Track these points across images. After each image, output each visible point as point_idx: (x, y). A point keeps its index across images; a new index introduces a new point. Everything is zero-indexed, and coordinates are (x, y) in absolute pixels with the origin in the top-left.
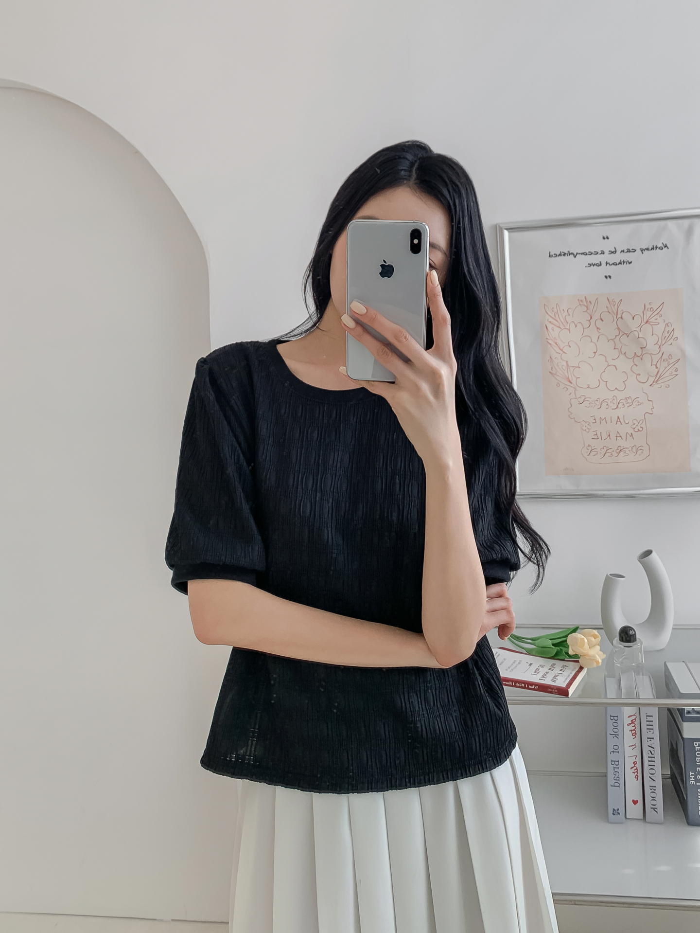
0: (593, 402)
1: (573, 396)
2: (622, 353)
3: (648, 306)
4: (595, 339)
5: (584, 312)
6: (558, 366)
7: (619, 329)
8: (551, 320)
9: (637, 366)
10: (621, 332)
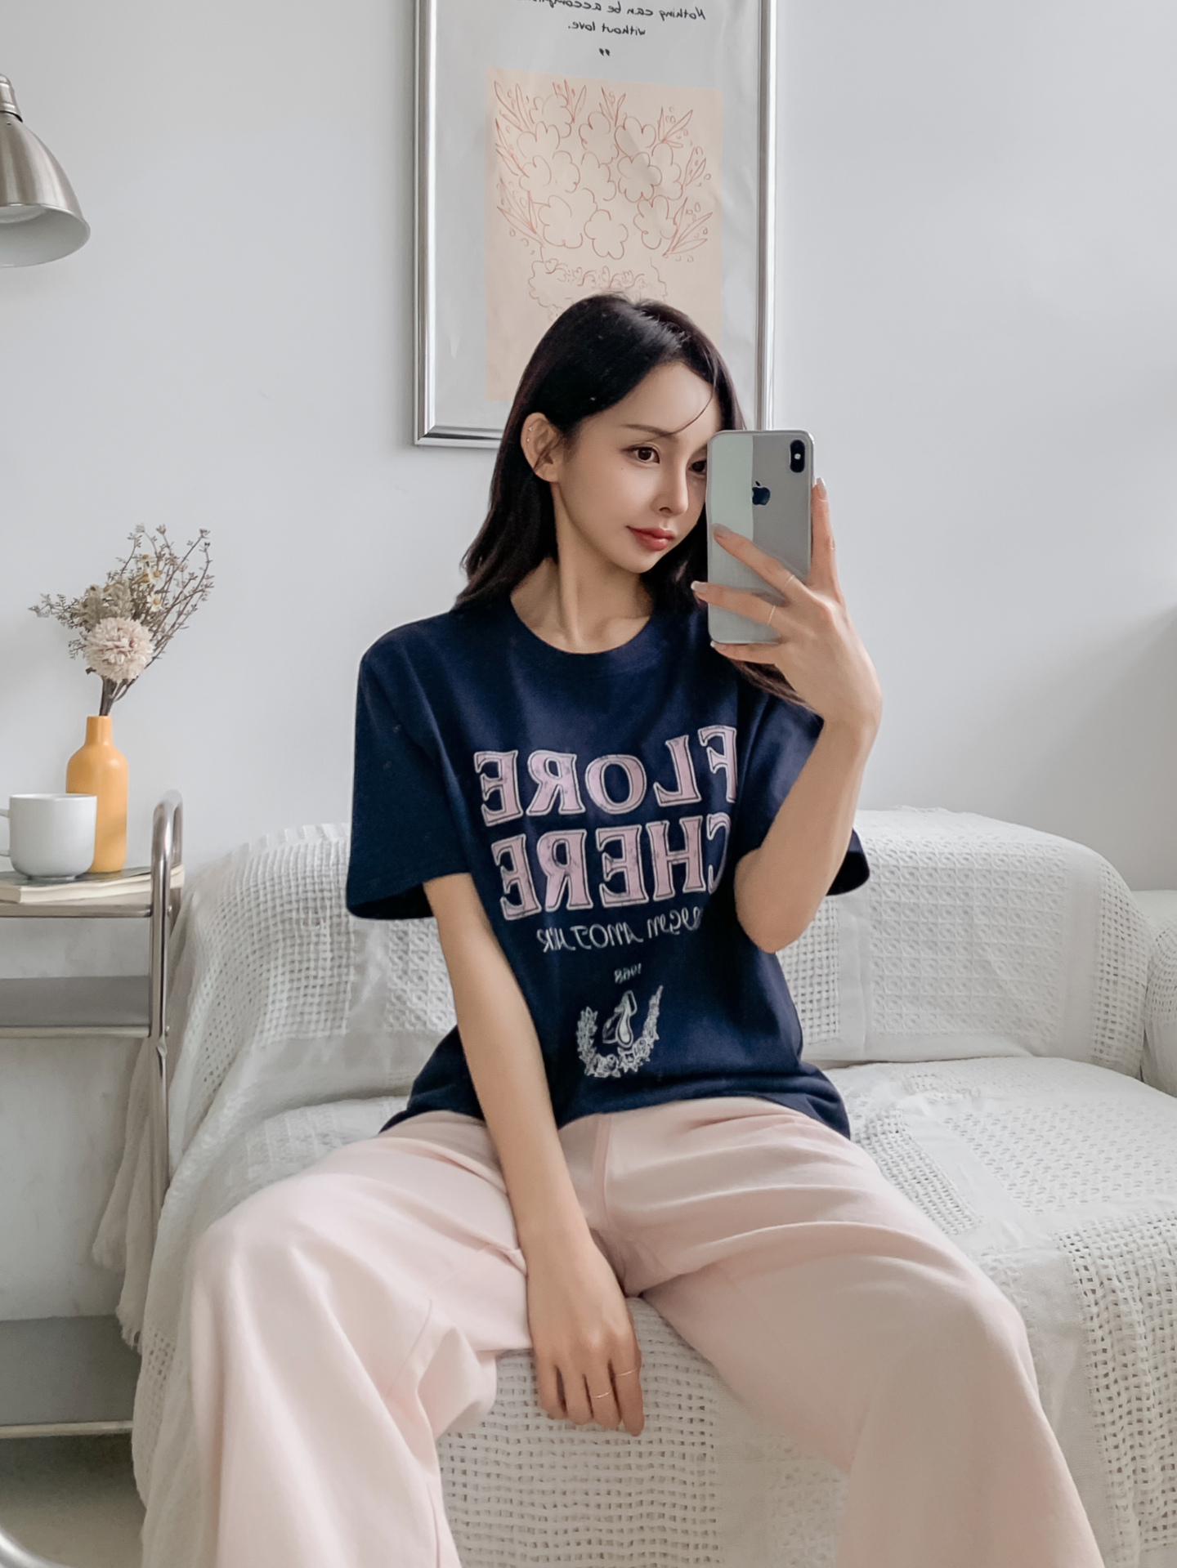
0: (570, 273)
1: (537, 256)
2: (619, 190)
3: (666, 113)
4: (577, 160)
5: (561, 107)
6: (514, 198)
7: (617, 146)
8: (504, 110)
9: (643, 216)
10: (620, 152)
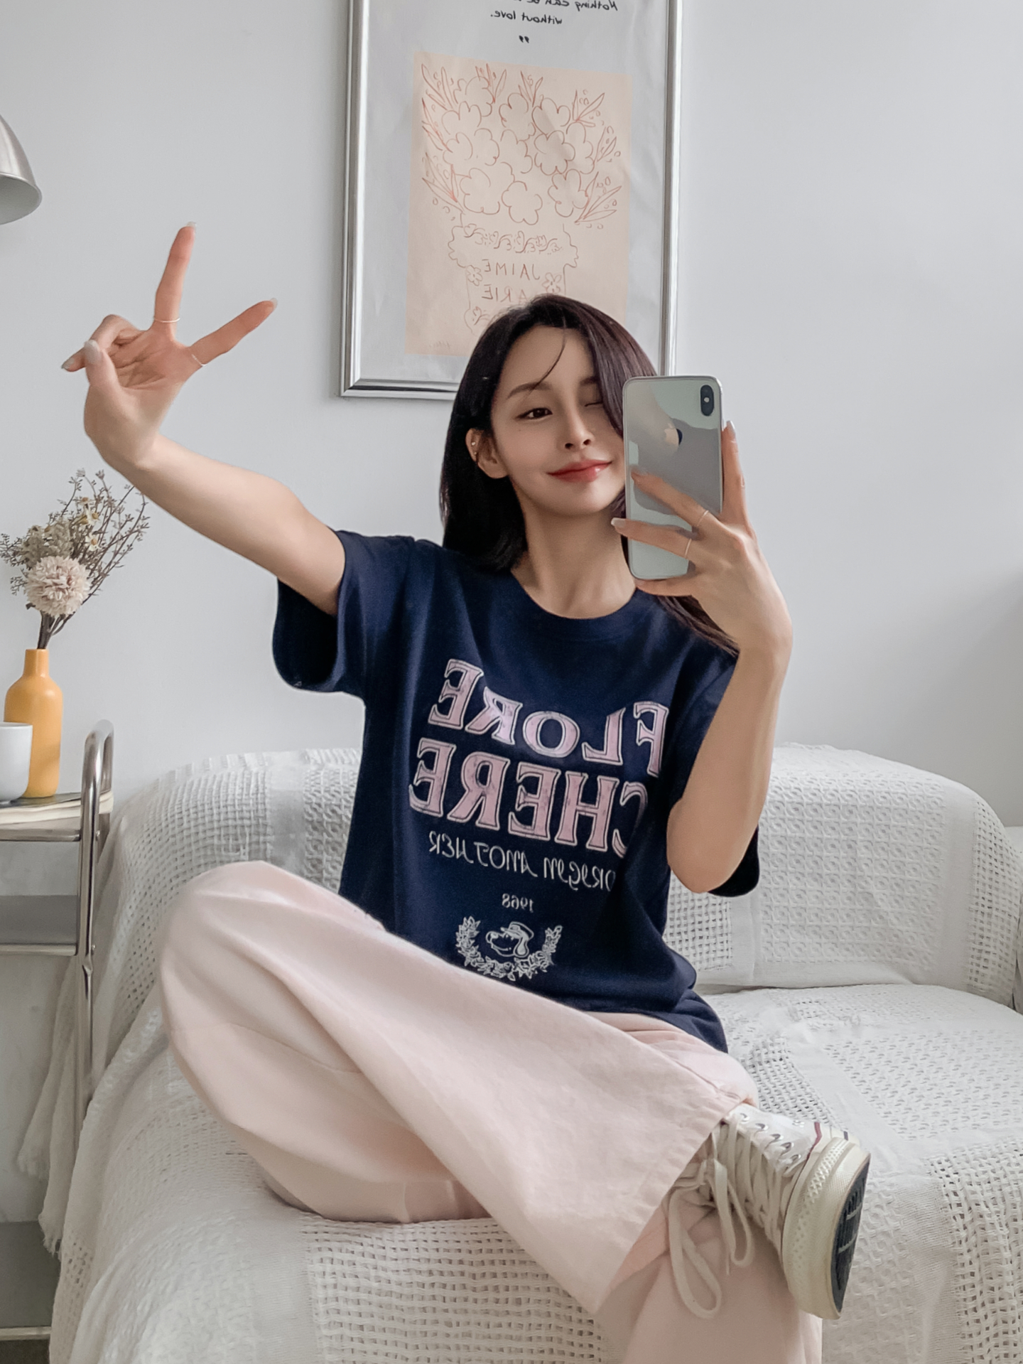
0: (488, 237)
1: (457, 222)
2: (535, 164)
3: (580, 96)
4: (497, 136)
5: (483, 88)
6: (438, 170)
7: (535, 125)
8: (431, 91)
9: (557, 188)
10: (537, 130)
